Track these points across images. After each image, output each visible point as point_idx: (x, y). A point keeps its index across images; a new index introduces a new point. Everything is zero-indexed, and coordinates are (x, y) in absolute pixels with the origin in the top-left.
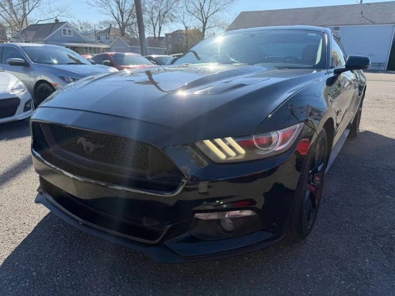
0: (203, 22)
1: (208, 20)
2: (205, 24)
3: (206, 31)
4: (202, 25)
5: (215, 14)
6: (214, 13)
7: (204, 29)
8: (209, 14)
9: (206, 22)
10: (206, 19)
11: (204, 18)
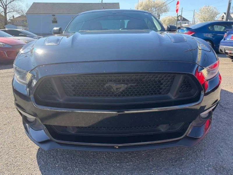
0: (4, 8)
1: (7, 7)
2: (5, 9)
3: (7, 14)
4: (3, 10)
5: (12, 3)
6: (10, 2)
7: (6, 14)
8: (7, 3)
9: (6, 8)
10: (6, 6)
11: (4, 5)
